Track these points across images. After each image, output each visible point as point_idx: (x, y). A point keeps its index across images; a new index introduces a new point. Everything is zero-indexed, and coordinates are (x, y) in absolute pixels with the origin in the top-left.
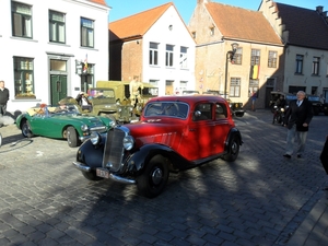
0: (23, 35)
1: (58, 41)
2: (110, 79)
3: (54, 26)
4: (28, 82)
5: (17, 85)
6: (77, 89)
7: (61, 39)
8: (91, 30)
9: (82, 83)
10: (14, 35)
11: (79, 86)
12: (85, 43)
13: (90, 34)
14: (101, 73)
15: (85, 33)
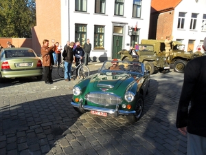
0: (100, 12)
1: (119, 15)
2: (149, 38)
3: (118, 5)
4: (101, 40)
5: (95, 42)
6: (128, 45)
7: (121, 14)
8: (139, 6)
9: (131, 41)
10: (95, 12)
11: (129, 43)
12: (135, 15)
13: (139, 9)
14: (144, 35)
15: (135, 8)
